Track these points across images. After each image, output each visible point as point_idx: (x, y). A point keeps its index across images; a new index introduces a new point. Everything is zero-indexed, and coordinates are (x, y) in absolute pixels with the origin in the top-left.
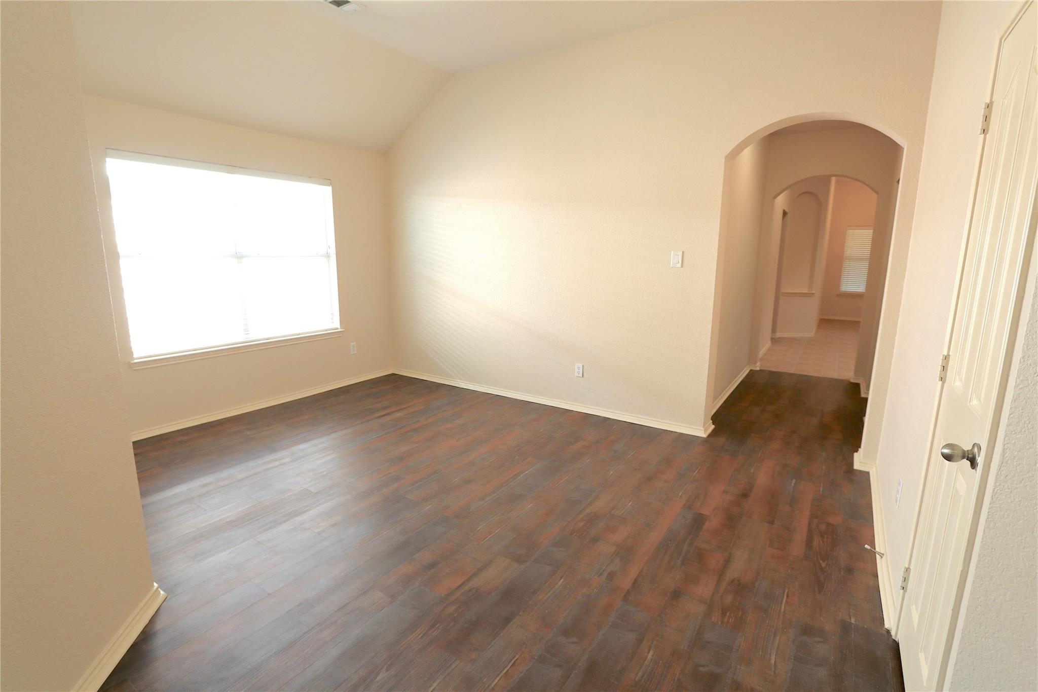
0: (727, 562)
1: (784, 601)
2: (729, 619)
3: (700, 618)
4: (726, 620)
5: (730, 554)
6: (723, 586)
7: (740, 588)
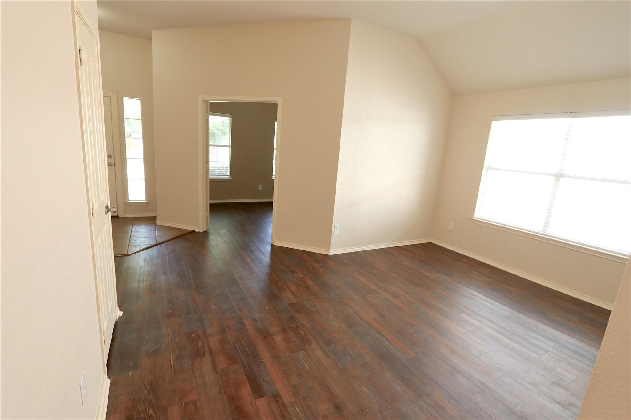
0: (214, 366)
1: (172, 362)
2: (195, 335)
3: (206, 328)
4: (195, 334)
5: (217, 373)
6: (207, 349)
7: (198, 354)
